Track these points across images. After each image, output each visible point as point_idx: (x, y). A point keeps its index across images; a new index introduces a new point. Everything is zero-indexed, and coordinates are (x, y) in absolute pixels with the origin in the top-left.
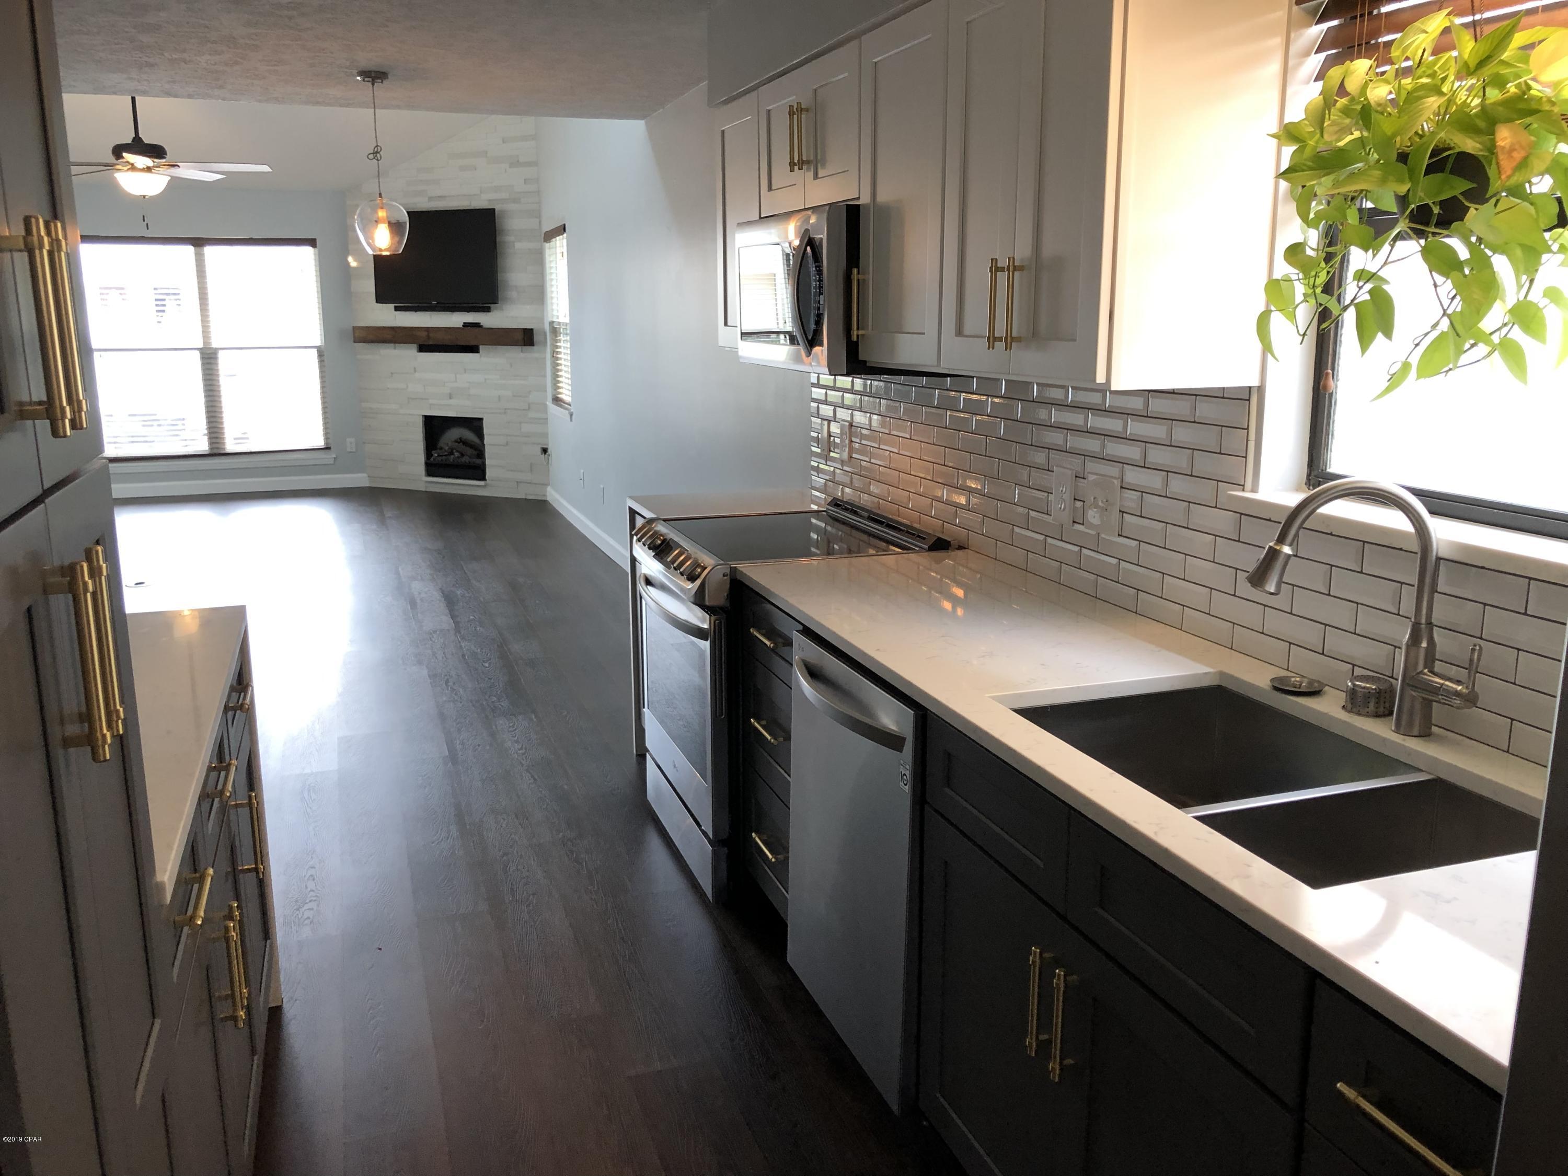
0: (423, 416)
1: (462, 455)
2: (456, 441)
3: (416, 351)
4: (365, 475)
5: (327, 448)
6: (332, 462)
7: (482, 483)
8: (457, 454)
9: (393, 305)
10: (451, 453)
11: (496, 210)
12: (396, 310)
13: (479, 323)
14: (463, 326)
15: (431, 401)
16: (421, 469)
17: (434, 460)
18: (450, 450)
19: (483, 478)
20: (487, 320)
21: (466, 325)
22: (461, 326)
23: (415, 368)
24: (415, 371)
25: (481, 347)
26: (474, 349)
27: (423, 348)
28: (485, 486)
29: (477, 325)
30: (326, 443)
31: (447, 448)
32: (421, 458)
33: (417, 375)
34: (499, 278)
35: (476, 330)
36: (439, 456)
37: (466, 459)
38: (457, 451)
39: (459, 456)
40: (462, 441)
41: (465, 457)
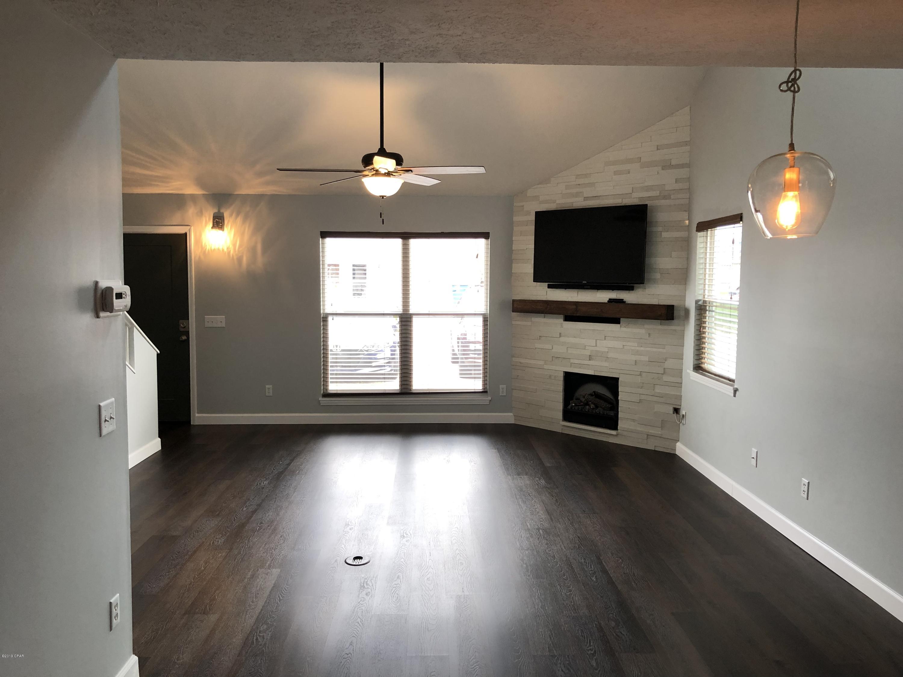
0: (564, 372)
1: (597, 407)
2: (591, 395)
3: (562, 320)
4: (511, 414)
5: (484, 392)
6: (488, 403)
7: (613, 432)
8: (592, 406)
9: (547, 284)
10: (587, 404)
11: (648, 205)
12: (548, 288)
13: (623, 300)
14: (608, 301)
15: (572, 361)
16: (560, 415)
17: (571, 408)
18: (586, 402)
19: (615, 428)
20: (629, 297)
21: (611, 301)
22: (607, 302)
23: (560, 334)
24: (560, 336)
25: (622, 320)
26: (616, 321)
27: (568, 319)
28: (617, 435)
29: (621, 301)
30: (484, 389)
31: (583, 400)
32: (560, 406)
33: (562, 339)
34: (646, 263)
35: (621, 305)
36: (576, 405)
37: (600, 411)
38: (592, 403)
39: (594, 407)
40: (597, 395)
41: (599, 408)
